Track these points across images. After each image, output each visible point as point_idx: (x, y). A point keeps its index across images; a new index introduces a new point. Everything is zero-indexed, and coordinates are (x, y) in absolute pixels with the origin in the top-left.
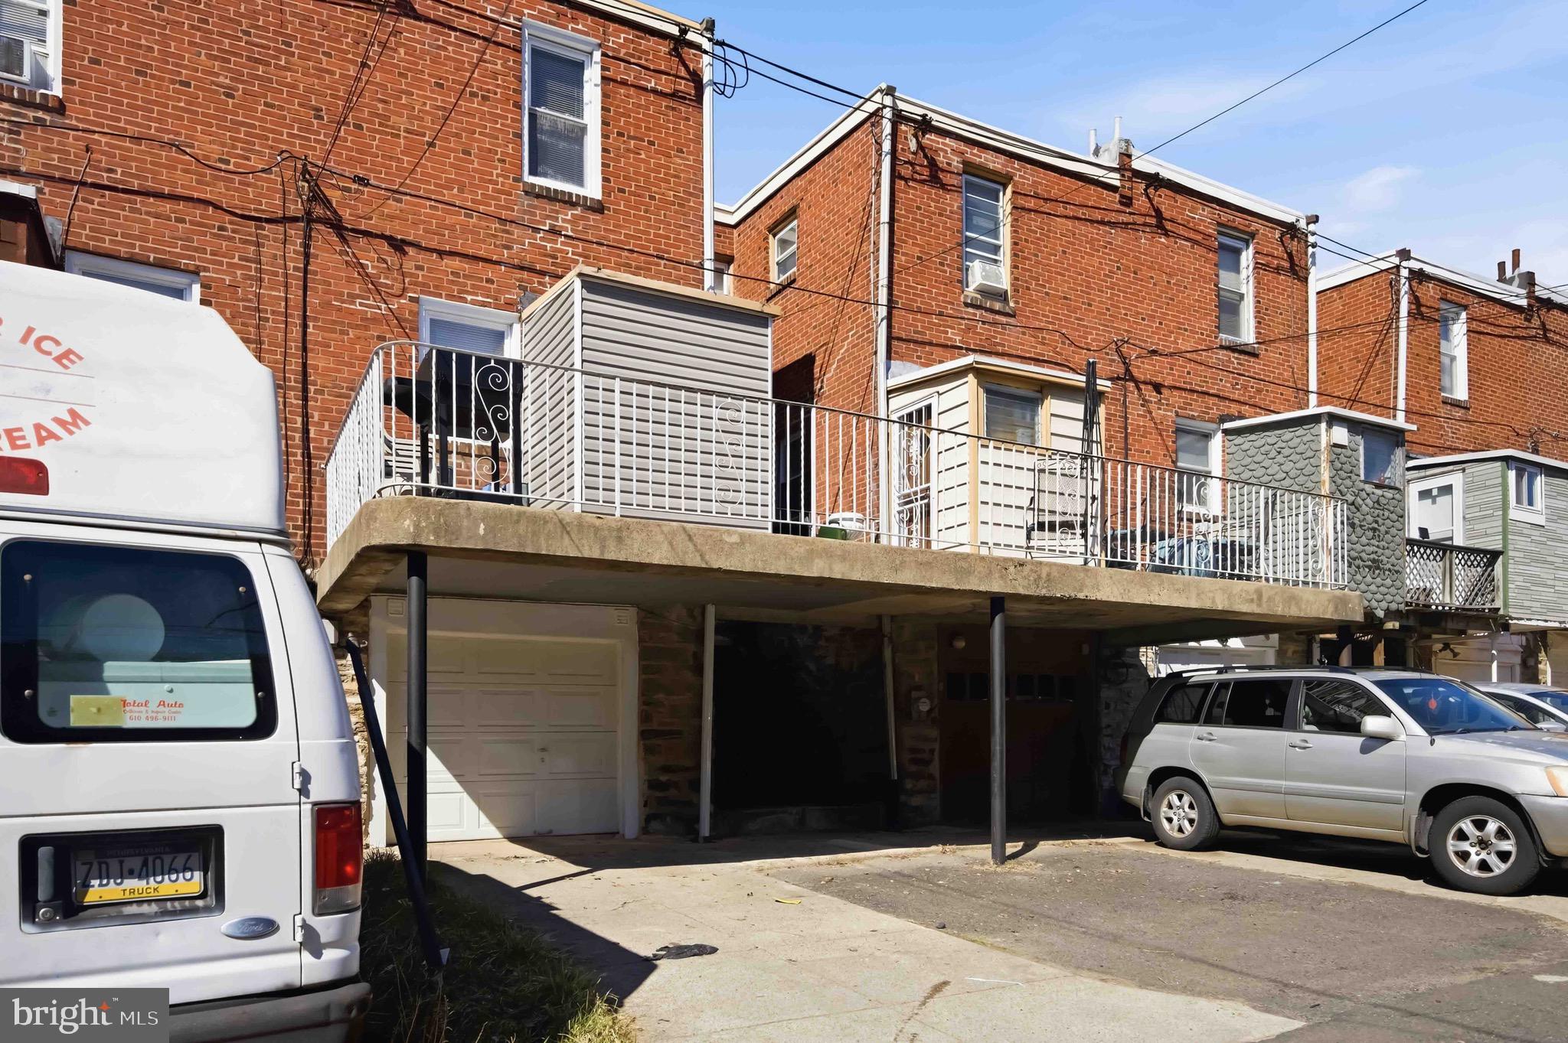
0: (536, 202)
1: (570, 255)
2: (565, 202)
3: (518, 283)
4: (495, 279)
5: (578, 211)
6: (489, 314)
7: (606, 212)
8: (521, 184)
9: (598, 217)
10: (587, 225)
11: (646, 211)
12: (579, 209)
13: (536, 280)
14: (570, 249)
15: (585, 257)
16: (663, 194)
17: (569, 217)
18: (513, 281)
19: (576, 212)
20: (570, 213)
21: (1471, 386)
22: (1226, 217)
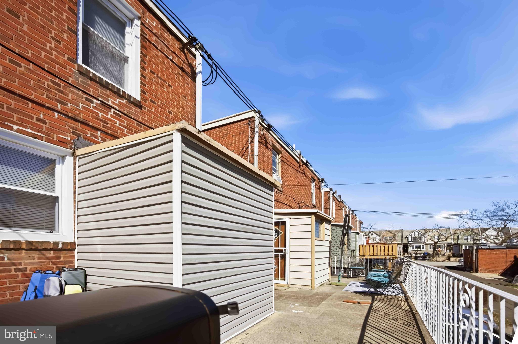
0: (89, 82)
1: (117, 125)
2: (115, 93)
3: (71, 130)
4: (47, 121)
5: (124, 101)
6: (43, 146)
7: (143, 109)
8: (76, 65)
9: (138, 110)
10: (130, 112)
11: (167, 118)
12: (125, 100)
13: (89, 132)
14: (118, 122)
15: (129, 129)
16: (176, 113)
17: (117, 102)
18: (67, 127)
19: (122, 101)
20: (118, 100)
21: (335, 215)
22: (313, 175)
